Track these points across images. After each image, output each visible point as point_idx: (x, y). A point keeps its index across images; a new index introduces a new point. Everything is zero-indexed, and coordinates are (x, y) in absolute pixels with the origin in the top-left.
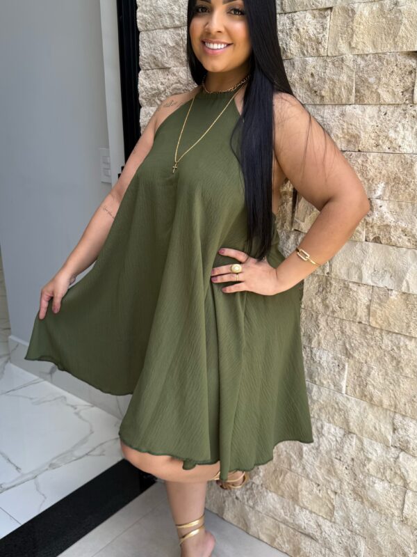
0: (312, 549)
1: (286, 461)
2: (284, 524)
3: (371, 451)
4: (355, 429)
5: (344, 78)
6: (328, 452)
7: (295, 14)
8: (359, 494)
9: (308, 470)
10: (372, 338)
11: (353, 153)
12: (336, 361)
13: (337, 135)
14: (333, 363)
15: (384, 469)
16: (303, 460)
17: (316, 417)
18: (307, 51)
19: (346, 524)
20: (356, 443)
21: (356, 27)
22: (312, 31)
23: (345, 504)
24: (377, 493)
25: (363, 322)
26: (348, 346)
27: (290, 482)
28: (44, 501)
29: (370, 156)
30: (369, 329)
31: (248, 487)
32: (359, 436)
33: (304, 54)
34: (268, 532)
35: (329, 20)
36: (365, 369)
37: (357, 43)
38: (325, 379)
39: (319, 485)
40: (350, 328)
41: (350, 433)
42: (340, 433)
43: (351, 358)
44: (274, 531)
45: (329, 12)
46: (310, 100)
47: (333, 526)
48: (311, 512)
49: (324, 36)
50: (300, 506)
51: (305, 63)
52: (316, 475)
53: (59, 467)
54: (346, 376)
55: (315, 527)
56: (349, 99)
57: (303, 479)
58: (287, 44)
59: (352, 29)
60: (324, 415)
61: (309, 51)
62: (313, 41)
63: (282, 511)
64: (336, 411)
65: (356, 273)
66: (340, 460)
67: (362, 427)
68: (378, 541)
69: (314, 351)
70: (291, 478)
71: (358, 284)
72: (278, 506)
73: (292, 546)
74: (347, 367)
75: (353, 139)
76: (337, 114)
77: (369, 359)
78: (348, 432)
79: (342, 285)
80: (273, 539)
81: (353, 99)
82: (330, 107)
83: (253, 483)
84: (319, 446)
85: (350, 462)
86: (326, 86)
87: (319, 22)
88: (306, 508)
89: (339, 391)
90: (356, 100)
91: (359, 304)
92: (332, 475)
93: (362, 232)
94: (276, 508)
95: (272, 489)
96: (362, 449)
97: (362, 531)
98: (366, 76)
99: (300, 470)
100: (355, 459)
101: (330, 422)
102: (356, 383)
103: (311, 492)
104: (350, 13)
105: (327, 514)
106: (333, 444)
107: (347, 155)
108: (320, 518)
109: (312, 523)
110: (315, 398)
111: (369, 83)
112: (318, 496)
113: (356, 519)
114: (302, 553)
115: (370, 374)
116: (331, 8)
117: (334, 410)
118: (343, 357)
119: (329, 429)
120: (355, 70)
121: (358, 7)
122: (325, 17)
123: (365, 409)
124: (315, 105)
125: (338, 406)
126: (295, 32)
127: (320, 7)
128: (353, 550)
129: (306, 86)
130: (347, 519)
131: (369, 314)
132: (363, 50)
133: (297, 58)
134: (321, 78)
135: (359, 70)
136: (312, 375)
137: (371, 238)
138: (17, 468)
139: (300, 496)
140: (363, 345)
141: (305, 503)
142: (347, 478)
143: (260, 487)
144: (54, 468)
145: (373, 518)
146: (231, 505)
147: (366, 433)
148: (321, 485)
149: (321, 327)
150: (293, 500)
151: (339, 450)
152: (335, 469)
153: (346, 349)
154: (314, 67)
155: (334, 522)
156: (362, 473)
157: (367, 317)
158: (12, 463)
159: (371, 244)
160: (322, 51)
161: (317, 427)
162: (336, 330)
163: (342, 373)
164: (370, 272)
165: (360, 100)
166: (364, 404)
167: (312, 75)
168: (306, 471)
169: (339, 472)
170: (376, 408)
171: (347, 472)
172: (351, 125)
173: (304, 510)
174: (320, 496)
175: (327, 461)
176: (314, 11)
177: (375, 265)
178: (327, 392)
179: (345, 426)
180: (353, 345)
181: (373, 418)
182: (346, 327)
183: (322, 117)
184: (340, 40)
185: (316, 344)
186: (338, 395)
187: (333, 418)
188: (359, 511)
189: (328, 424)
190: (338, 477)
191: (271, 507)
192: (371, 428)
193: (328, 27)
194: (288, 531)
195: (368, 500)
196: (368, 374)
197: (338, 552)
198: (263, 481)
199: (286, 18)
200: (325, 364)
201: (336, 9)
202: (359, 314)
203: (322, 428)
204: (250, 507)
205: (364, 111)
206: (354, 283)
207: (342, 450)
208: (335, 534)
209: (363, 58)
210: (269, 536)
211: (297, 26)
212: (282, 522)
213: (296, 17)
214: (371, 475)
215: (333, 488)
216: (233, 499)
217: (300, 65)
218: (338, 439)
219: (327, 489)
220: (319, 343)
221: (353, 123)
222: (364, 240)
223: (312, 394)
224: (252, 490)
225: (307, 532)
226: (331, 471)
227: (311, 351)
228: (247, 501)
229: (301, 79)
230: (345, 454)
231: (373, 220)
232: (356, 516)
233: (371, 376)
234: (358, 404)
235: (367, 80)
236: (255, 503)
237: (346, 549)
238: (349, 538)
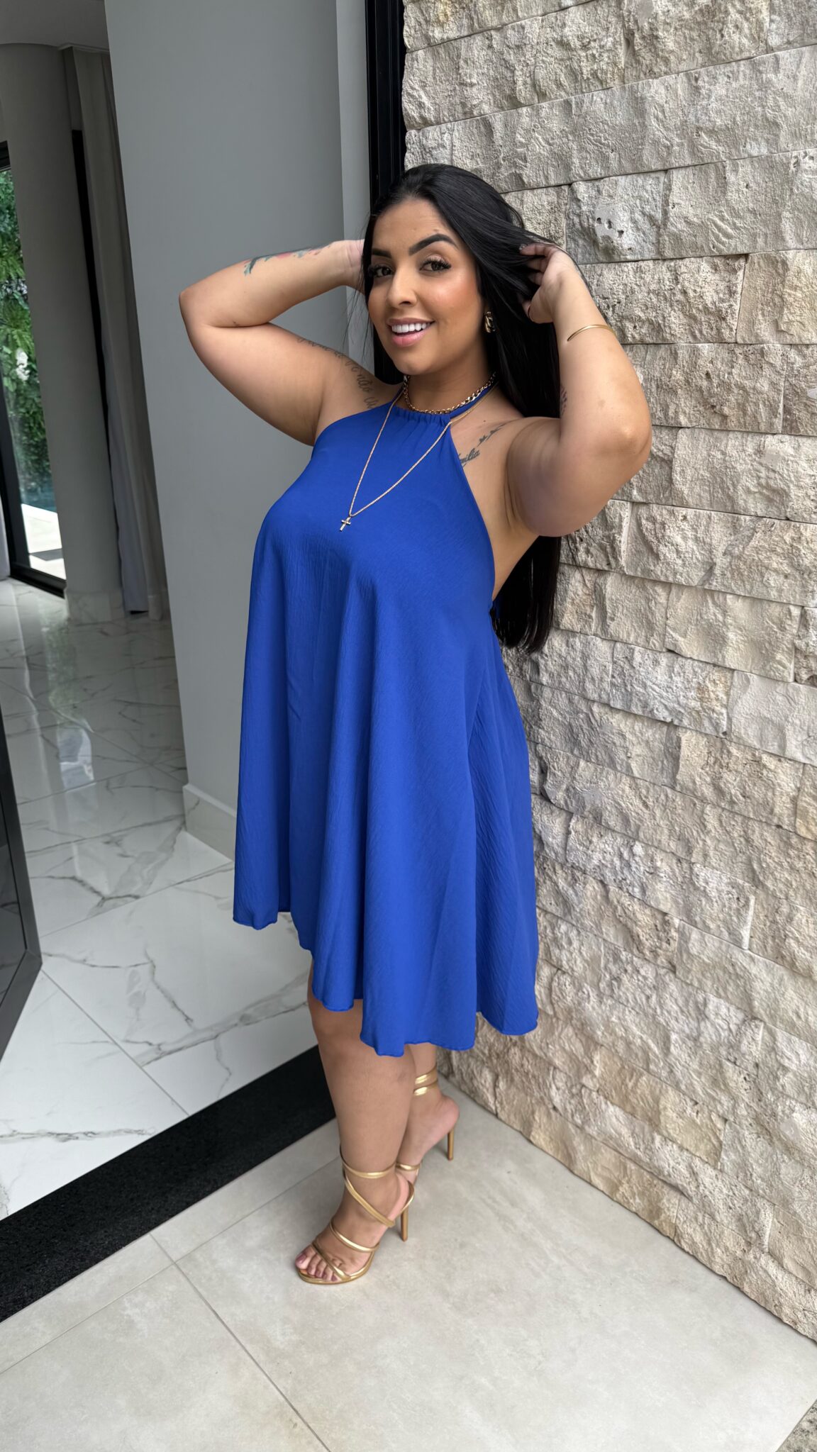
0: (681, 1212)
1: (640, 1054)
2: (635, 1163)
3: (789, 1054)
4: (762, 1012)
5: (764, 385)
6: (715, 1048)
7: (680, 262)
8: (767, 1126)
9: (679, 1074)
10: (799, 857)
11: (776, 521)
12: (734, 891)
13: (748, 488)
14: (729, 893)
15: (811, 1088)
16: (671, 1057)
17: (696, 984)
18: (701, 332)
19: (741, 1175)
20: (763, 1039)
21: (790, 295)
22: (710, 297)
23: (740, 1142)
24: (796, 1128)
25: (786, 827)
26: (755, 866)
27: (647, 1092)
28: (227, 1080)
29: (806, 530)
30: (794, 840)
31: (574, 1091)
32: (771, 1026)
33: (695, 337)
34: (606, 1174)
35: (741, 277)
36: (785, 909)
37: (790, 322)
38: (713, 920)
39: (696, 1103)
40: (762, 835)
41: (755, 1018)
42: (736, 1017)
43: (760, 888)
44: (617, 1174)
45: (742, 262)
46: (702, 421)
47: (720, 1177)
48: (681, 1148)
49: (731, 306)
50: (663, 1136)
51: (695, 353)
52: (692, 1084)
53: (257, 1022)
54: (750, 919)
55: (688, 1176)
56: (772, 424)
57: (669, 1088)
58: (664, 318)
59: (781, 297)
60: (709, 983)
61: (705, 333)
62: (710, 313)
63: (631, 1139)
64: (730, 978)
65: (775, 738)
66: (735, 1063)
67: (775, 1011)
68: (795, 1212)
69: (697, 868)
70: (648, 1085)
71: (780, 757)
72: (625, 1131)
73: (646, 1204)
74: (752, 902)
75: (776, 496)
76: (750, 450)
77: (791, 893)
78: (751, 1017)
79: (750, 758)
80: (614, 1187)
81: (778, 423)
82: (739, 435)
83: (583, 1086)
84: (699, 1034)
85: (751, 1068)
86: (732, 398)
87: (724, 280)
88: (674, 1141)
89: (737, 942)
90: (783, 427)
91: (777, 793)
92: (720, 1089)
93: (788, 664)
94: (620, 1135)
95: (616, 1100)
96: (773, 1049)
97: (767, 1191)
98: (803, 385)
99: (664, 1074)
100: (761, 1065)
101: (719, 996)
102: (767, 930)
103: (681, 1114)
104: (778, 266)
105: (708, 1154)
106: (723, 1034)
107: (765, 524)
108: (697, 1161)
109: (682, 1168)
110: (694, 951)
111: (808, 398)
112: (694, 1121)
113: (759, 1170)
114: (662, 1217)
115: (792, 919)
116: (746, 256)
117: (727, 976)
118: (747, 884)
119: (717, 1007)
120: (784, 373)
121: (795, 256)
122: (735, 271)
123: (781, 980)
124: (712, 430)
125: (735, 970)
126: (679, 297)
127: (726, 252)
128: (752, 1223)
129: (697, 395)
130: (743, 1168)
131: (795, 814)
132: (800, 338)
133: (682, 343)
134: (722, 384)
135: (793, 373)
136: (690, 911)
137: (805, 676)
138: (187, 1019)
139: (662, 1119)
140: (782, 866)
141: (671, 1131)
142: (745, 1097)
143: (594, 1094)
144: (248, 1024)
145: (788, 1170)
146: (545, 1120)
147: (782, 1021)
148: (701, 1103)
149: (709, 827)
150: (651, 1125)
151: (734, 1046)
152: (724, 1079)
153: (753, 871)
154: (712, 362)
155: (721, 1171)
156: (773, 1089)
157: (792, 818)
158: (179, 1010)
159: (803, 688)
160: (726, 333)
161: (696, 1003)
162: (736, 835)
163: (742, 912)
164: (799, 739)
165: (792, 428)
166: (780, 971)
167: (708, 374)
168: (675, 1078)
169: (732, 1084)
170: (801, 980)
171: (746, 1086)
172: (774, 471)
173: (670, 1143)
174: (698, 1121)
175: (711, 1062)
176: (716, 260)
177: (809, 727)
178: (717, 944)
179: (745, 1006)
180: (764, 865)
181: (795, 997)
182: (754, 831)
183: (724, 453)
184: (760, 317)
185: (701, 859)
186: (736, 951)
187: (725, 990)
188: (765, 1155)
189: (715, 1000)
190: (730, 1093)
191: (613, 1131)
192: (791, 1014)
193: (739, 290)
194: (641, 1176)
195: (780, 1139)
196: (790, 919)
197: (726, 1221)
198: (601, 1085)
199: (664, 269)
200: (714, 894)
201: (755, 258)
202: (777, 810)
203: (705, 1004)
204: (577, 1127)
205: (797, 448)
206: (771, 754)
207: (739, 1047)
208: (722, 1192)
209: (801, 353)
210: (607, 1180)
211: (683, 286)
212: (630, 1159)
213: (683, 269)
214: (788, 1096)
215: (721, 1111)
216: (547, 1109)
217: (687, 357)
218: (733, 1027)
219: (710, 1112)
220: (706, 856)
221: (778, 469)
222: (791, 679)
223: (690, 945)
224: (581, 1097)
225: (673, 1182)
226: (718, 1081)
227: (691, 869)
228: (573, 1116)
229: (687, 381)
230: (744, 1055)
231: (807, 645)
232: (760, 1165)
233: (794, 922)
234: (769, 970)
235: (804, 391)
236: (586, 1121)
237: (740, 1219)
238: (747, 1201)
